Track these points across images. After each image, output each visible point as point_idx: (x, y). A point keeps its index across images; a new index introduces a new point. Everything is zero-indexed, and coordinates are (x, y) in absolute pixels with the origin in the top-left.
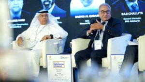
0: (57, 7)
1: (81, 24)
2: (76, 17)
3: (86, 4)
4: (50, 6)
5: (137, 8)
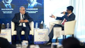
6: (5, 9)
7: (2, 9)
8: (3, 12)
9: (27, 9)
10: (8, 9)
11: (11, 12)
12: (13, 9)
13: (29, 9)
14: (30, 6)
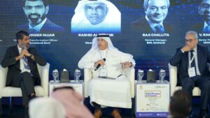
0: (50, 22)
1: (86, 43)
2: (79, 35)
3: (94, 21)
4: (40, 20)
5: (162, 29)
6: (149, 35)
7: (144, 35)
8: (146, 40)
9: (200, 35)
10: (158, 35)
11: (163, 42)
12: (168, 35)
13: (204, 35)
14: (207, 27)
